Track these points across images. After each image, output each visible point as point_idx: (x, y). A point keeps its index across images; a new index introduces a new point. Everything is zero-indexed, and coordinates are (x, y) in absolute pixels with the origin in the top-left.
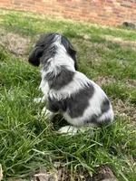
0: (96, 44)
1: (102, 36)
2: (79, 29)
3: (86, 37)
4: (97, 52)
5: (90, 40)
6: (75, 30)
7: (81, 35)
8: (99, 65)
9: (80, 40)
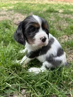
0: (66, 15)
1: (71, 10)
2: (57, 6)
3: (61, 11)
4: (66, 20)
5: (63, 13)
6: (54, 7)
7: (57, 10)
8: (65, 28)
9: (56, 13)
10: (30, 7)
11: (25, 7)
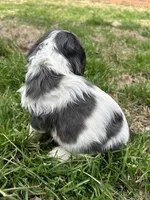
0: (127, 32)
1: (137, 21)
2: (108, 13)
3: (116, 23)
4: (127, 42)
5: (120, 27)
6: (102, 15)
8: (126, 58)
9: (107, 28)
10: (53, 13)
11: (43, 13)
